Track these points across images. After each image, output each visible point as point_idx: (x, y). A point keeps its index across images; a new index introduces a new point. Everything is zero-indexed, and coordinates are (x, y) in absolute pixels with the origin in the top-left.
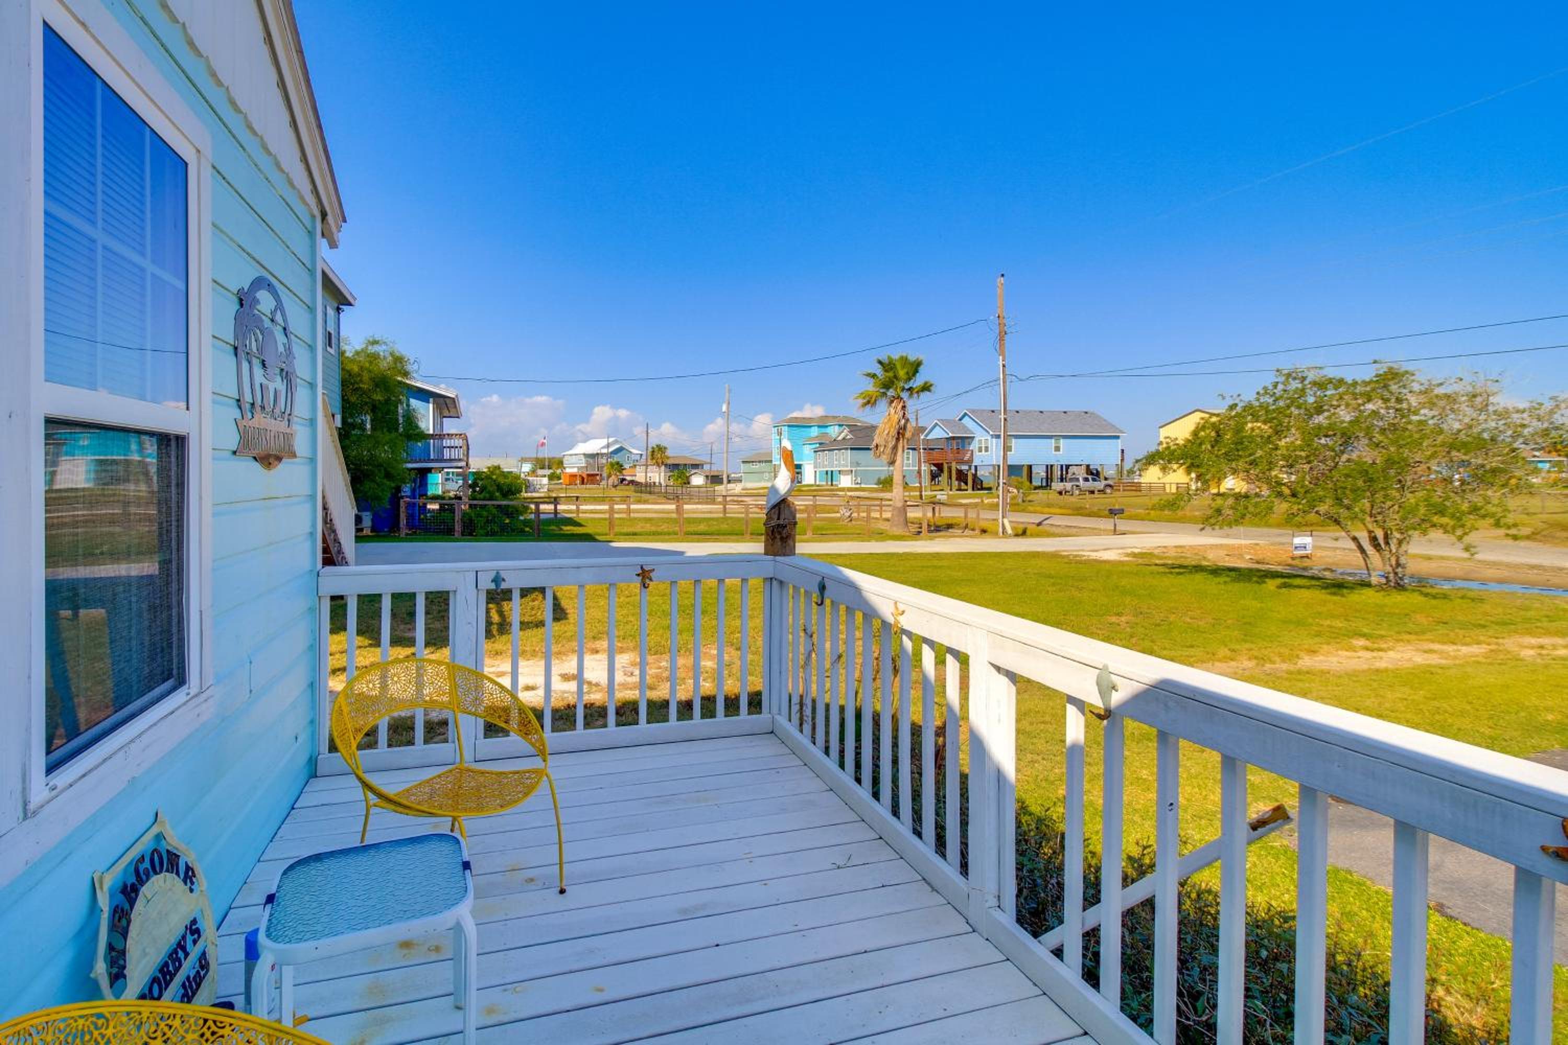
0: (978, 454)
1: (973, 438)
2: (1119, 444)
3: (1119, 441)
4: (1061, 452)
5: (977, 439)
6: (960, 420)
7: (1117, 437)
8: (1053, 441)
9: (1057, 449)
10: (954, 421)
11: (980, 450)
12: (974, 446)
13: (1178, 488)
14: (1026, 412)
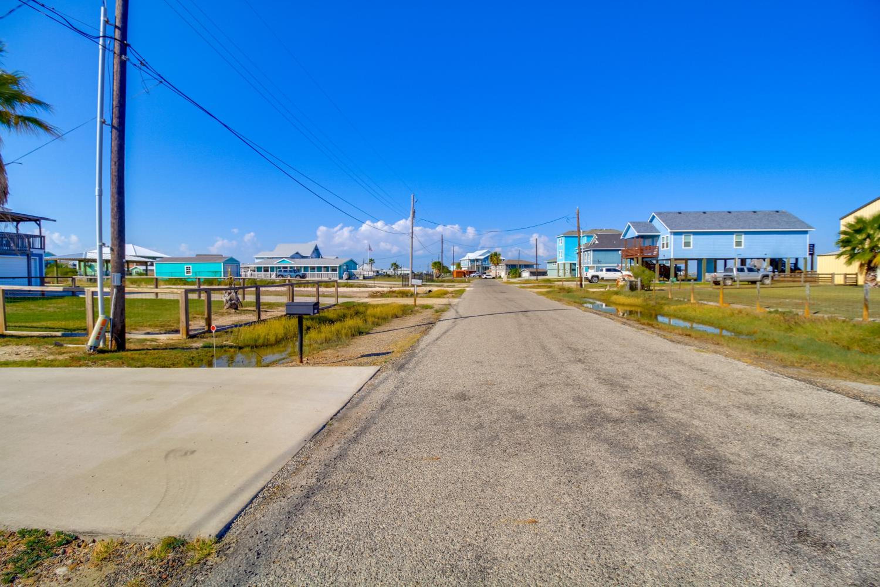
0: (662, 249)
1: (658, 236)
2: (807, 239)
3: (808, 236)
4: (743, 247)
5: (661, 237)
6: (651, 221)
7: (806, 232)
8: (734, 236)
9: (739, 244)
10: (645, 223)
11: (663, 247)
12: (659, 243)
13: (845, 278)
14: (713, 213)
